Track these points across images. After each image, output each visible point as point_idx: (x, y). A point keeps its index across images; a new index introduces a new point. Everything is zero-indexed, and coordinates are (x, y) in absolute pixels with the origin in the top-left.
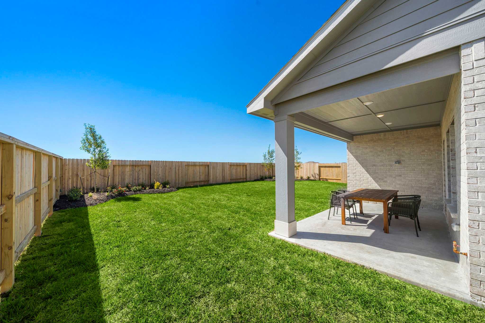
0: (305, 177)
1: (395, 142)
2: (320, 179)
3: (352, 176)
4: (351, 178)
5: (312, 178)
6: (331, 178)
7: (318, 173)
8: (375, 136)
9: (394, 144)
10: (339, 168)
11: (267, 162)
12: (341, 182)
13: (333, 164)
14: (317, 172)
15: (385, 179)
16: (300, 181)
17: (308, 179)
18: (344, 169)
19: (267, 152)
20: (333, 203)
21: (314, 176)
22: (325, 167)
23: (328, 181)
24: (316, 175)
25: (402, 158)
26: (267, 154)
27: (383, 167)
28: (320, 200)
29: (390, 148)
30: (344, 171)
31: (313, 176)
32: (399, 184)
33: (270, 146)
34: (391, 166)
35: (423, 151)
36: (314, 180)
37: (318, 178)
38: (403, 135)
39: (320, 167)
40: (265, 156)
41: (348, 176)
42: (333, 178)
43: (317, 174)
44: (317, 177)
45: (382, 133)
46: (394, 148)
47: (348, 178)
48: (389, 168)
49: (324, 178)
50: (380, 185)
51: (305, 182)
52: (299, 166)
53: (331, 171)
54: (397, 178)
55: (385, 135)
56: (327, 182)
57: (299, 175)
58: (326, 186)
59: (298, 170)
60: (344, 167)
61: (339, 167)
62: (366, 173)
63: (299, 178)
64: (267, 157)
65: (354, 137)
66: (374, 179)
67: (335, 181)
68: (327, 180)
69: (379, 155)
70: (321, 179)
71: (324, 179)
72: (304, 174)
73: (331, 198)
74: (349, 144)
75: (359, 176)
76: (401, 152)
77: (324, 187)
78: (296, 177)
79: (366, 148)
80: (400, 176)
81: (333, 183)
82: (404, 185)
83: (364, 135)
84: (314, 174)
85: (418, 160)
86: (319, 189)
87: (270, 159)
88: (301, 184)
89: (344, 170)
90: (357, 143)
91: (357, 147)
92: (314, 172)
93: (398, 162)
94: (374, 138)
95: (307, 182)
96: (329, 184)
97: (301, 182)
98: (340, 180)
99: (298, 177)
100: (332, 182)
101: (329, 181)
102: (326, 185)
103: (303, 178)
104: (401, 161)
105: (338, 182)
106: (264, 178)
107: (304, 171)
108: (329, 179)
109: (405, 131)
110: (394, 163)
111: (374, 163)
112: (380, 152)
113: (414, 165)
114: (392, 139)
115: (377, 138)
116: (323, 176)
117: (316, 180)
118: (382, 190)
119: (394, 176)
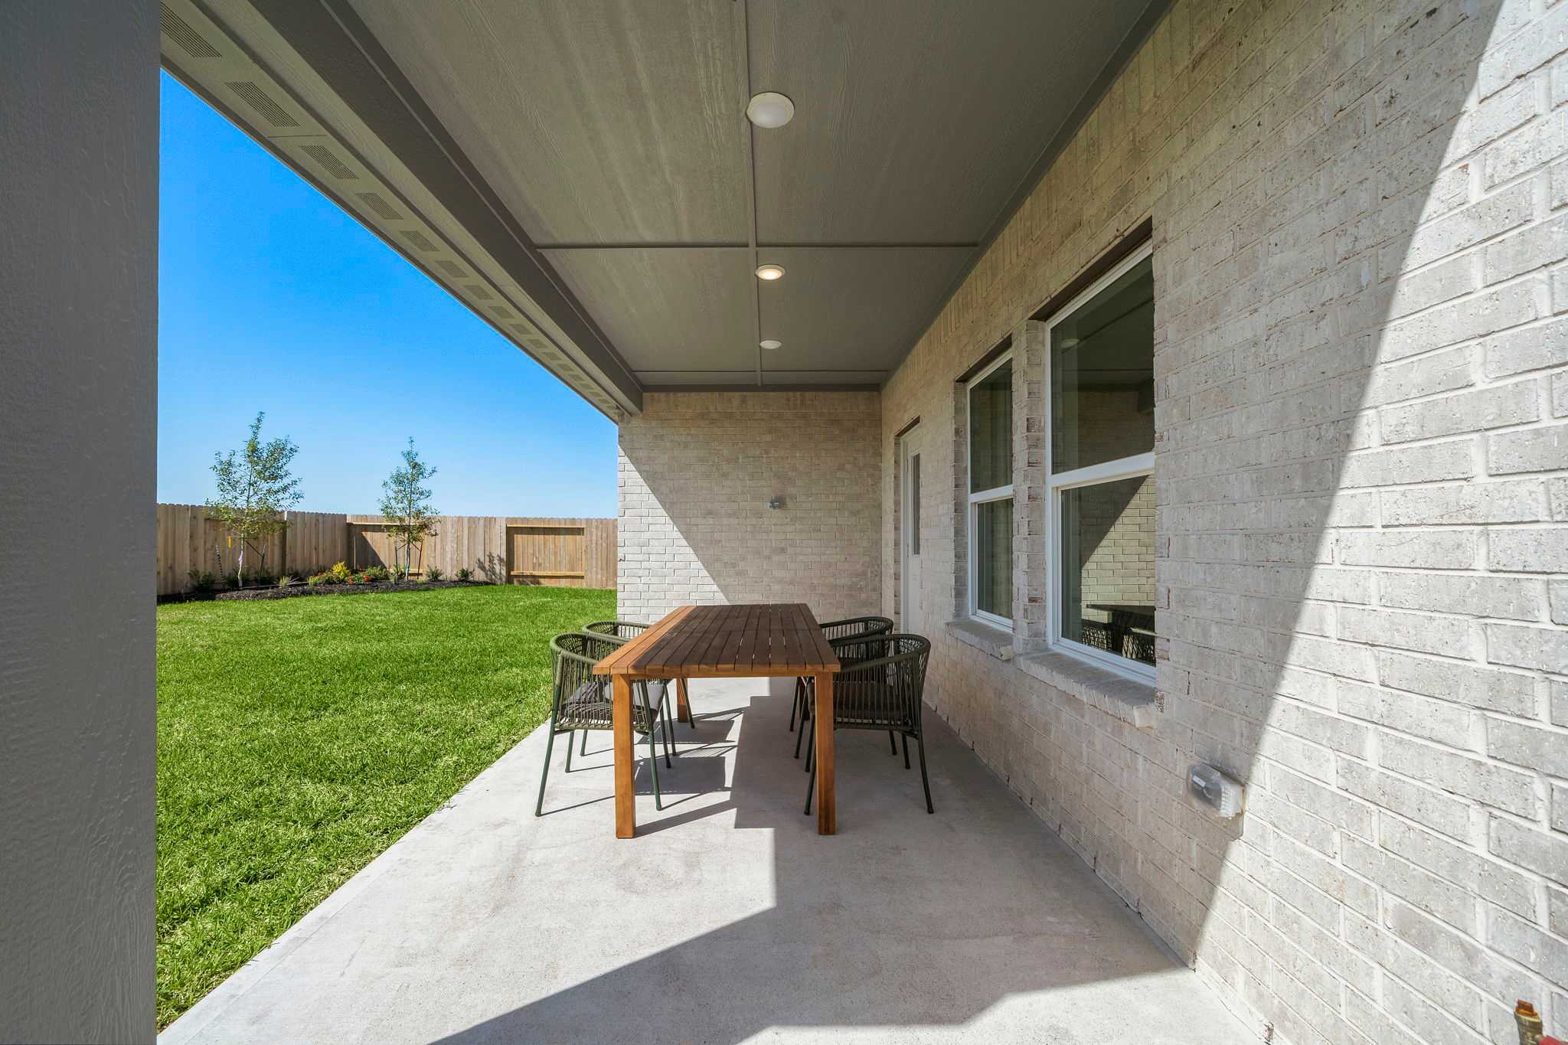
0: (450, 573)
1: (770, 432)
2: (510, 579)
3: (636, 557)
4: (633, 565)
5: (479, 575)
6: (549, 573)
7: (504, 556)
8: (714, 402)
9: (768, 438)
10: (578, 537)
11: (241, 503)
12: (584, 586)
13: (559, 520)
14: (499, 550)
15: (742, 565)
16: (427, 589)
17: (464, 579)
18: (594, 538)
19: (242, 447)
20: (564, 707)
21: (487, 568)
22: (532, 531)
23: (539, 583)
24: (496, 561)
25: (791, 490)
26: (239, 459)
27: (736, 521)
28: (502, 675)
29: (758, 452)
30: (594, 545)
31: (483, 568)
32: (781, 581)
33: (259, 420)
34: (759, 515)
35: (841, 468)
36: (487, 584)
37: (504, 573)
38: (795, 409)
39: (511, 532)
40: (226, 470)
41: (620, 555)
42: (558, 573)
43: (501, 560)
44: (501, 570)
45: (738, 394)
46: (767, 453)
47: (620, 565)
48: (754, 523)
49: (528, 573)
50: (724, 589)
51: (447, 592)
52: (423, 527)
53: (552, 546)
54: (775, 558)
55: (744, 401)
56: (537, 588)
57: (425, 562)
58: (531, 604)
59: (418, 544)
60: (594, 530)
61: (579, 531)
62: (684, 542)
63: (423, 579)
64: (243, 472)
65: (646, 395)
66: (707, 565)
67: (564, 584)
68: (535, 579)
69: (725, 475)
70: (516, 576)
71: (527, 576)
72: (448, 559)
73: (557, 682)
74: (629, 422)
75: (659, 557)
76: (787, 466)
77: (525, 608)
78: (410, 575)
79: (686, 446)
80: (783, 550)
81: (558, 589)
82: (791, 583)
83: (679, 394)
84: (487, 559)
85: (829, 498)
86: (503, 619)
87: (264, 486)
88: (424, 603)
89: (594, 542)
90: (654, 423)
91: (656, 436)
92: (487, 549)
93: (779, 503)
94: (712, 409)
95: (459, 593)
96: (544, 595)
97: (427, 595)
98: (582, 577)
99: (418, 574)
100: (553, 586)
101: (545, 583)
102: (534, 601)
103: (440, 578)
104: (787, 500)
105: (577, 585)
106: (220, 587)
107: (448, 548)
108: (544, 577)
109: (798, 394)
110: (769, 504)
111: (710, 506)
112: (728, 461)
113: (819, 515)
114: (762, 420)
115: (719, 409)
116: (522, 568)
117: (495, 584)
118: (733, 606)
119: (766, 552)
